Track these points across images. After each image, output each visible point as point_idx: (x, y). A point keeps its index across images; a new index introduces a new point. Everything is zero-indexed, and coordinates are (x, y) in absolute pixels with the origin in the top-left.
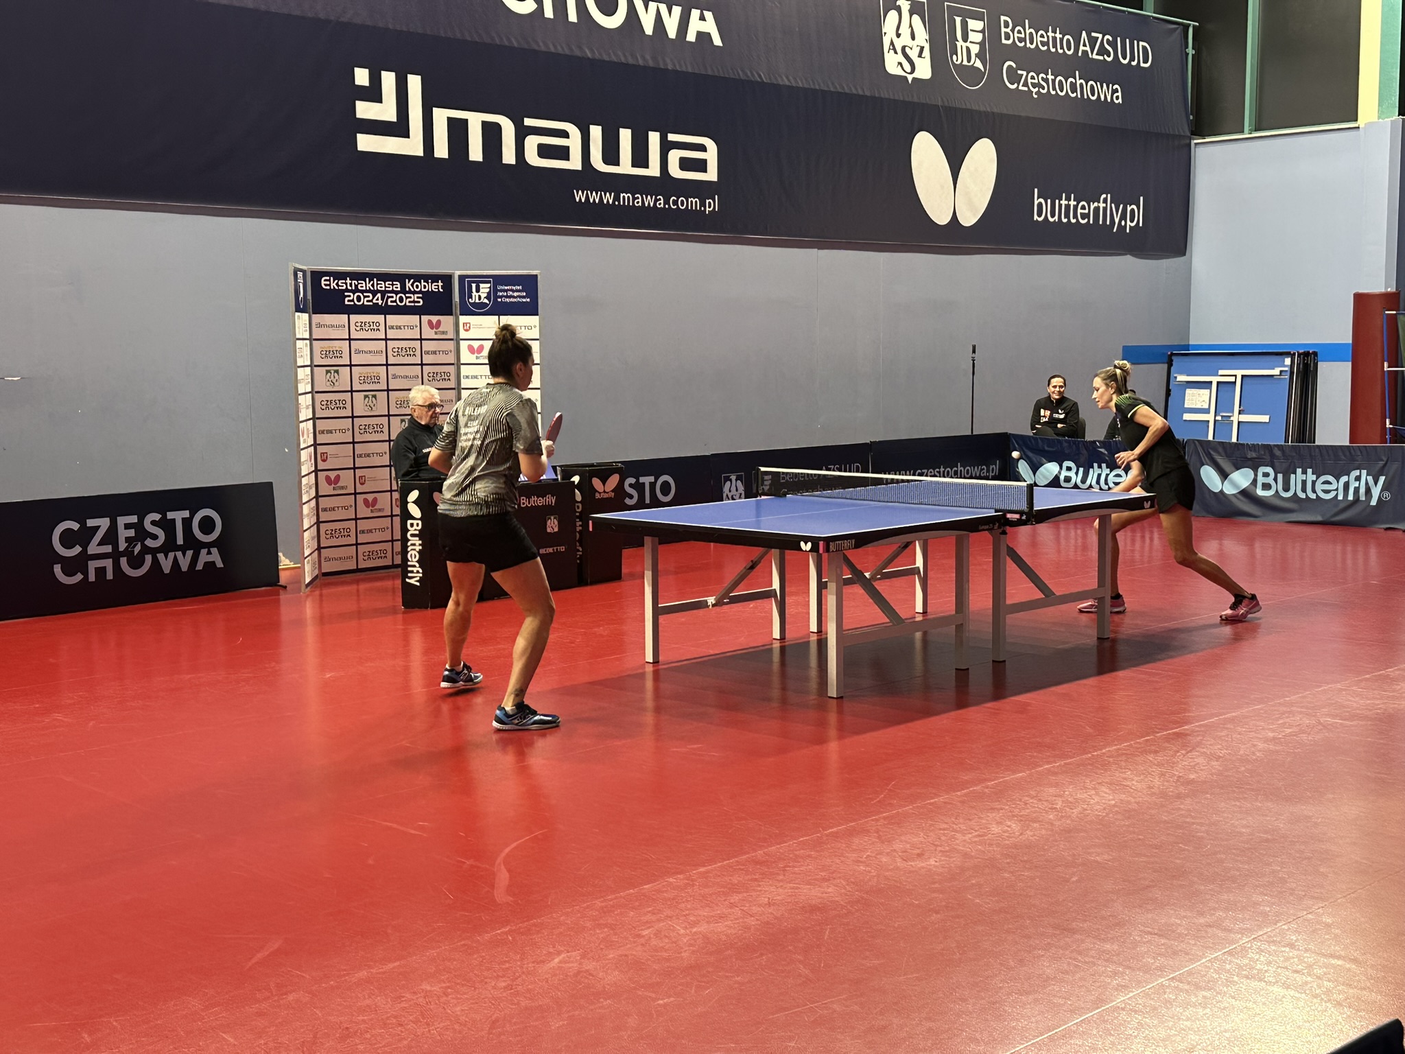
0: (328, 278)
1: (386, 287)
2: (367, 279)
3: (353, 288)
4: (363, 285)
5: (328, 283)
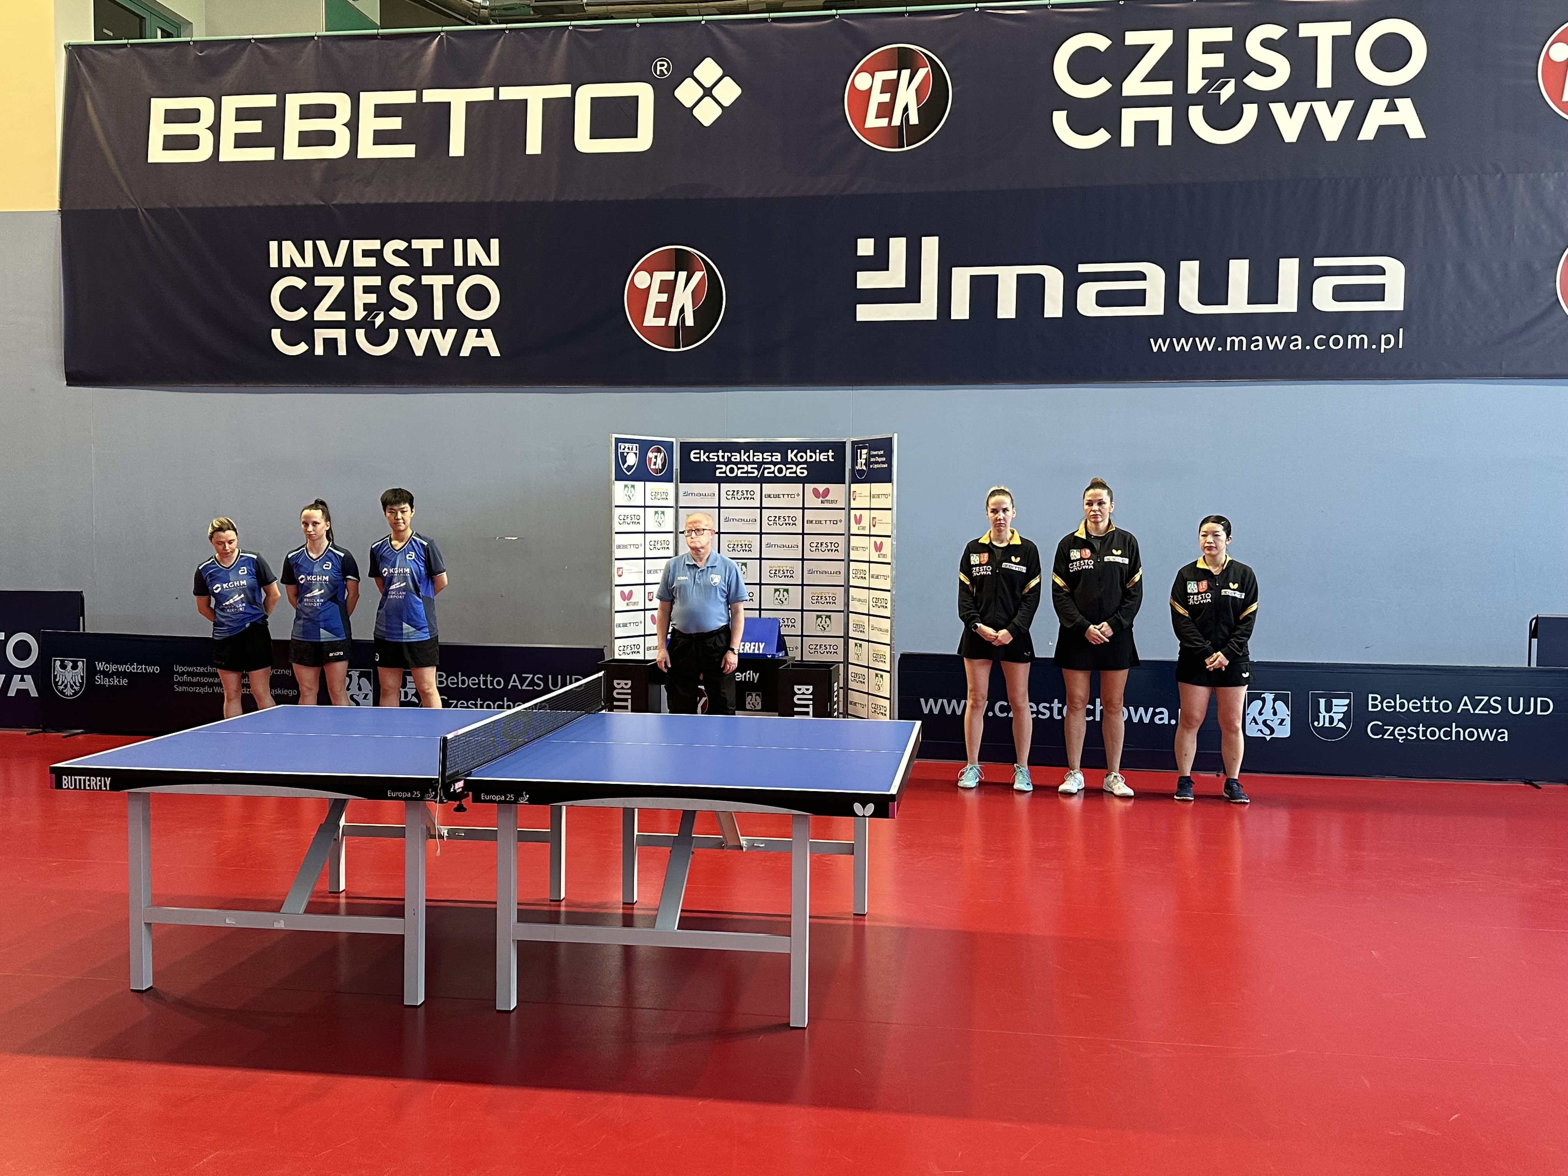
0: (698, 451)
1: (763, 458)
2: (742, 452)
3: (726, 460)
4: (736, 457)
5: (698, 456)
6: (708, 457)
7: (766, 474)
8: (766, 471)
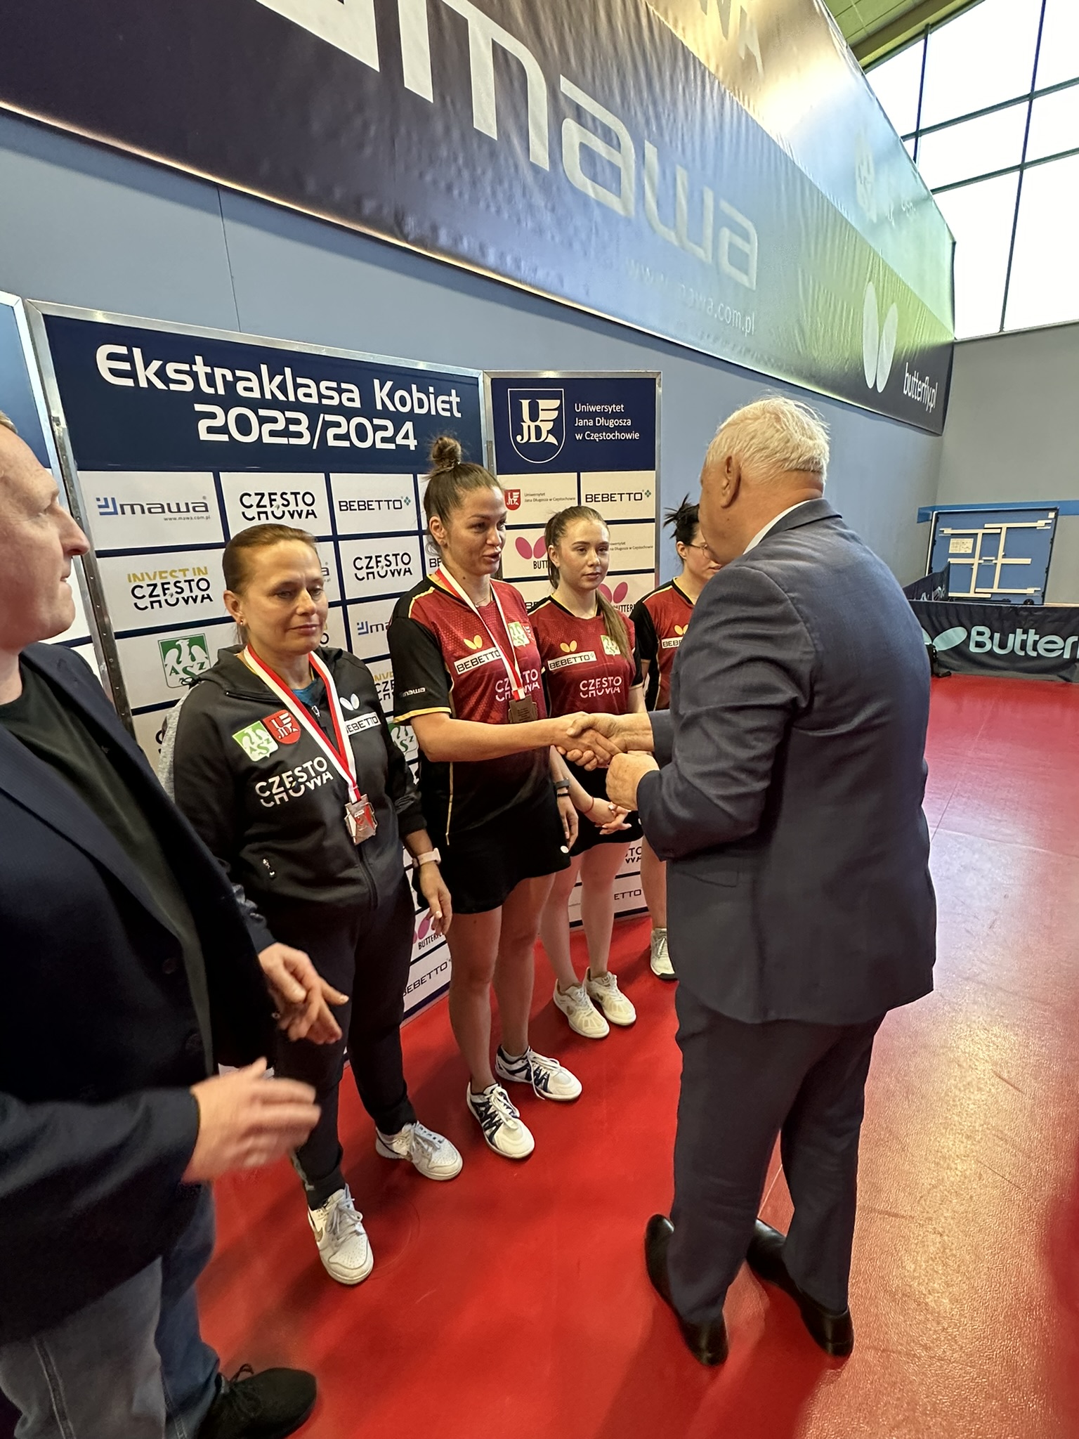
6: (161, 374)
7: (331, 442)
8: (331, 432)
